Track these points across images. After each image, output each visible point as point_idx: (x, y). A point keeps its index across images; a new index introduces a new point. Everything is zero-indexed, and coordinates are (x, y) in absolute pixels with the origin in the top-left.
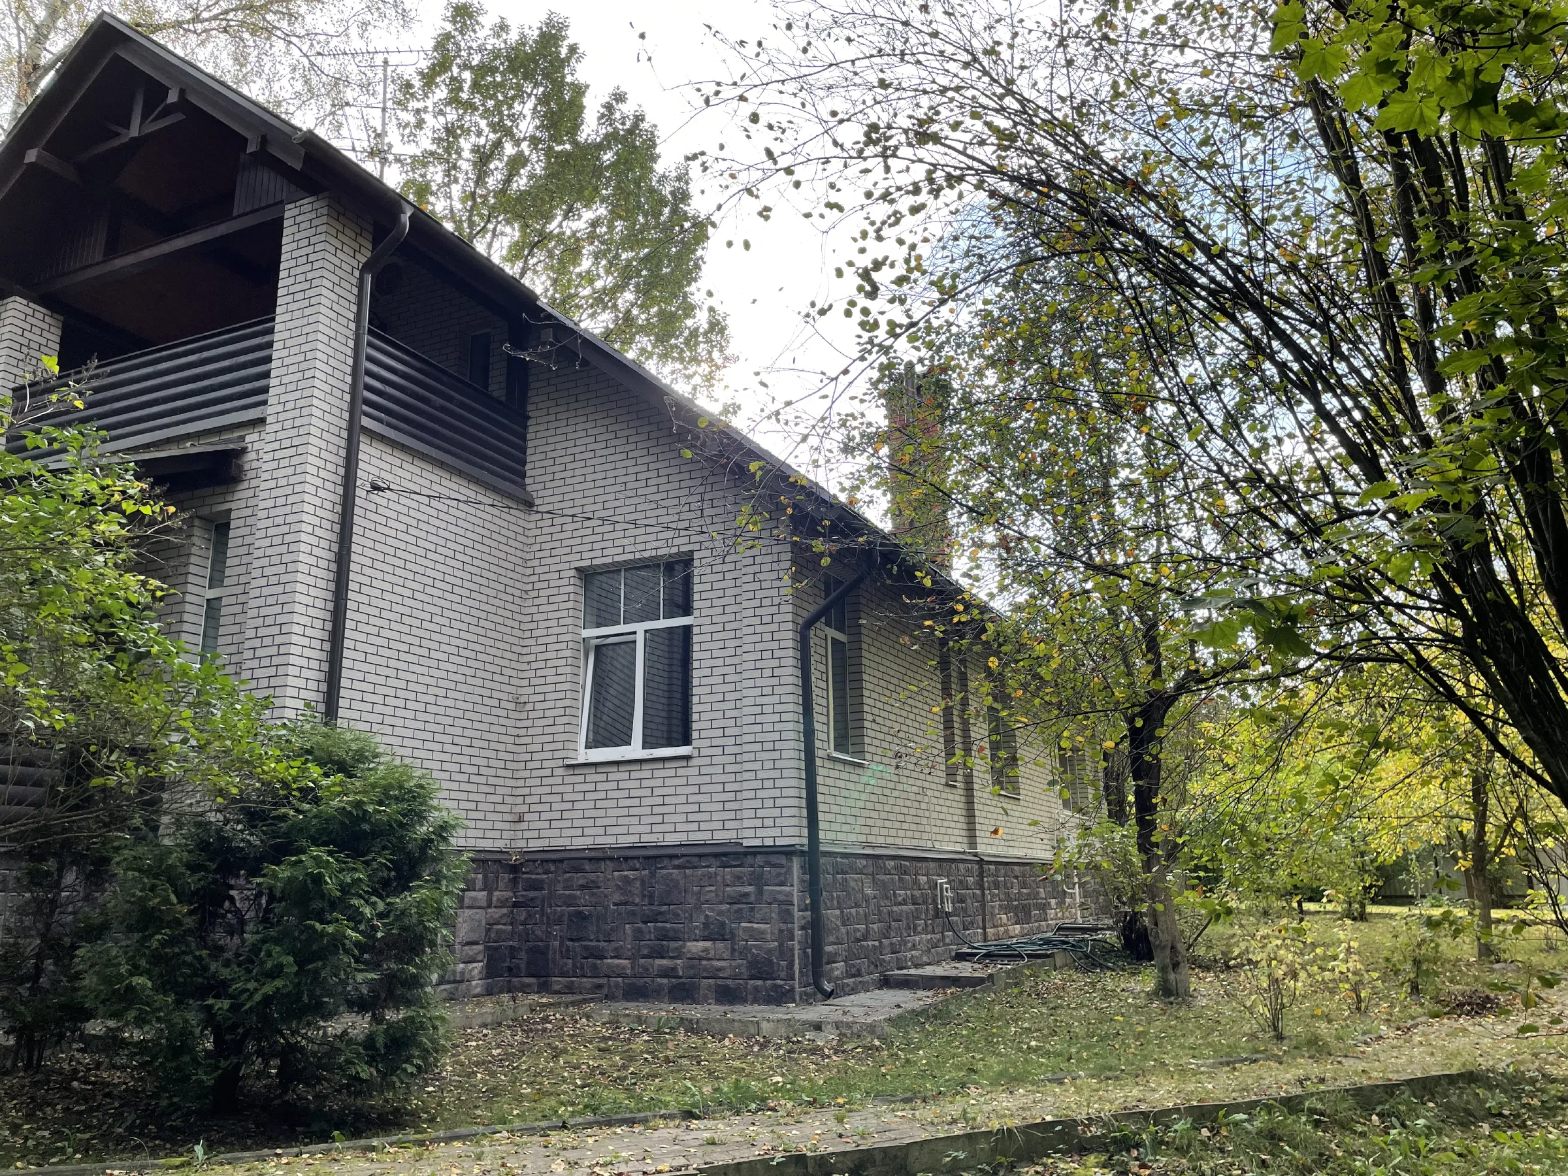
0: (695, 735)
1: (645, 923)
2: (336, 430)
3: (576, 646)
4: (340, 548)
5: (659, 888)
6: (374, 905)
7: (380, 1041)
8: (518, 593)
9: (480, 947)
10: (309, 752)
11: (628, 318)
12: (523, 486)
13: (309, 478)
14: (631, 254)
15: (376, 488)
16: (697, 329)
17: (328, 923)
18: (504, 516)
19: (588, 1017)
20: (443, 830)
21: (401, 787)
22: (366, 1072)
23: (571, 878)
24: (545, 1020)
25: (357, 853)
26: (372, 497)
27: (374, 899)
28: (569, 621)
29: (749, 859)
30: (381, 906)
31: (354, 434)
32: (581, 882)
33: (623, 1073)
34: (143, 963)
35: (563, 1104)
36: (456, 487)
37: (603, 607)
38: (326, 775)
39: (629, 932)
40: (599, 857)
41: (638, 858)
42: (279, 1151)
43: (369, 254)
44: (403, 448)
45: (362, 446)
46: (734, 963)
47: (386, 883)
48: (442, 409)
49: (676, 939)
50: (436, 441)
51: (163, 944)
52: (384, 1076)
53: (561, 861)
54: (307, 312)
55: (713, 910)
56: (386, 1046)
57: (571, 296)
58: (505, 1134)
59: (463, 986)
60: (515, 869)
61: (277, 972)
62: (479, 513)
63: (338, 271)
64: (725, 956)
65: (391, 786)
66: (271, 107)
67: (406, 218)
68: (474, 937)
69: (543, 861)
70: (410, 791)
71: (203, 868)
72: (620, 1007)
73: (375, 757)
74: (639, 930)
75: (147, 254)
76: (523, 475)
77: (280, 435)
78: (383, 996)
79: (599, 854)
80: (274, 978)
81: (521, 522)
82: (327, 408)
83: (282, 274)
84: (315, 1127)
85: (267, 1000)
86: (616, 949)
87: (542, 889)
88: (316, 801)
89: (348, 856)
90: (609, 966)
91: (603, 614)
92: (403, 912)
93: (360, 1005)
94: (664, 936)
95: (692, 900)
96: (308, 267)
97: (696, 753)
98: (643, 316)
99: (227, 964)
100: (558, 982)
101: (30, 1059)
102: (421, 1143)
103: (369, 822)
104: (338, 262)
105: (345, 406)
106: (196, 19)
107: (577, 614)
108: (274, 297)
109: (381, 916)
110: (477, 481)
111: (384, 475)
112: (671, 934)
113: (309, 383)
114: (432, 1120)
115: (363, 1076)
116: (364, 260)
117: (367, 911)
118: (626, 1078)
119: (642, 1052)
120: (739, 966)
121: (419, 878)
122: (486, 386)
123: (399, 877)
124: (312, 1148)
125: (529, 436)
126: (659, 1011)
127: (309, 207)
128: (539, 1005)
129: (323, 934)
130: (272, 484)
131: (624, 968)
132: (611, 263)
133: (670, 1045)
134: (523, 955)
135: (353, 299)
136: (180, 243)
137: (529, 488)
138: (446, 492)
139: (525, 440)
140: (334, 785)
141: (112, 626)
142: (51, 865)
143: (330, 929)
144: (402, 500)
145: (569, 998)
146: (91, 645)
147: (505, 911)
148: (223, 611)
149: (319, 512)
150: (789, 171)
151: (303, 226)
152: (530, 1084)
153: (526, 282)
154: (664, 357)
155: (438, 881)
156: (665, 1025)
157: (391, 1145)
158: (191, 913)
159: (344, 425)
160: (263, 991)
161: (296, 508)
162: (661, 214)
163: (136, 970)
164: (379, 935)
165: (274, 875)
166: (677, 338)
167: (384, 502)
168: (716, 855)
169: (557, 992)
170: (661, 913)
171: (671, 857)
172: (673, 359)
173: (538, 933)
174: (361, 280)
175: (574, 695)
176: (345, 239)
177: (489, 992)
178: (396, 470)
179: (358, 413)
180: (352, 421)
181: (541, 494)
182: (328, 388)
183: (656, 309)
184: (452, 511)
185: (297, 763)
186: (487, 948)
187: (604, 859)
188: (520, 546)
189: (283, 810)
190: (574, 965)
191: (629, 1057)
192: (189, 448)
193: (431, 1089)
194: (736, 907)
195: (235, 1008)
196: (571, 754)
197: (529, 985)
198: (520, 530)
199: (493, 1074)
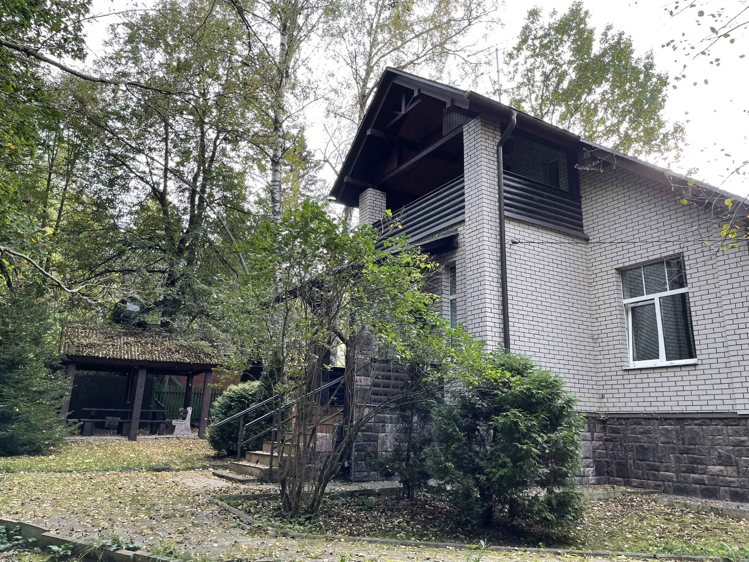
0: (698, 352)
1: (682, 454)
2: (493, 219)
3: (620, 308)
4: (502, 272)
5: (687, 436)
6: (542, 437)
7: (554, 502)
8: (586, 284)
9: (591, 460)
10: (503, 365)
11: (627, 135)
12: (582, 231)
13: (485, 243)
14: (624, 103)
15: (514, 243)
16: (667, 133)
17: (523, 444)
18: (575, 247)
19: (656, 502)
20: (569, 402)
21: (547, 382)
22: (550, 516)
23: (634, 428)
24: (632, 500)
25: (531, 413)
26: (513, 247)
27: (542, 434)
28: (616, 296)
29: (743, 422)
30: (545, 438)
31: (502, 219)
32: (641, 430)
33: (682, 533)
34: (449, 456)
35: (650, 545)
36: (550, 237)
37: (633, 287)
38: (512, 376)
39: (672, 458)
40: (649, 418)
41: (672, 419)
42: (516, 548)
43: (500, 138)
44: (524, 222)
45: (506, 225)
46: (740, 479)
47: (545, 426)
48: (540, 201)
49: (702, 464)
50: (538, 216)
51: (457, 449)
52: (557, 518)
53: (628, 419)
54: (477, 170)
55: (723, 449)
56: (557, 505)
57: (594, 133)
58: (624, 557)
59: (585, 479)
60: (603, 422)
61: (504, 465)
62: (562, 248)
63: (488, 149)
64: (733, 475)
65: (541, 381)
66: (451, 85)
67: (514, 118)
68: (587, 455)
69: (618, 419)
70: (551, 384)
71: (467, 417)
72: (673, 497)
73: (532, 367)
74: (679, 458)
75: (413, 160)
76: (582, 226)
77: (472, 226)
78: (552, 481)
79: (649, 416)
80: (503, 468)
81: (583, 249)
82: (489, 210)
83: (465, 156)
84: (529, 539)
85: (501, 477)
86: (666, 467)
87: (619, 433)
88: (510, 388)
89: (527, 414)
90: (663, 475)
91: (633, 291)
92: (556, 441)
93: (543, 484)
94: (694, 461)
95: (709, 443)
96: (475, 150)
97: (700, 362)
98: (634, 133)
99: (482, 459)
100: (635, 481)
101: (409, 493)
102: (582, 555)
103: (534, 397)
104: (487, 145)
105: (497, 208)
106: (418, 58)
107: (619, 292)
108: (463, 167)
109: (546, 442)
110: (560, 232)
111: (517, 236)
112: (698, 461)
113: (481, 201)
114: (583, 544)
115: (549, 518)
116: (498, 141)
117: (540, 440)
118: (683, 536)
119: (691, 523)
120: (744, 481)
121: (561, 425)
122: (558, 186)
123: (552, 424)
124: (530, 549)
125: (582, 206)
126: (697, 502)
127: (473, 124)
128: (627, 492)
129: (522, 449)
130: (471, 247)
131: (672, 477)
132: (614, 111)
133: (707, 521)
134: (614, 466)
135: (495, 159)
136: (424, 153)
137: (586, 232)
138: (546, 240)
139: (581, 208)
140: (517, 381)
141: (421, 315)
142: (408, 413)
143: (525, 447)
144: (526, 246)
145: (643, 490)
146: (414, 323)
147: (601, 443)
148: (458, 304)
149: (491, 257)
150: (726, 35)
151: (471, 133)
152: (631, 533)
153: (571, 131)
154: (649, 152)
155: (570, 427)
156: (702, 510)
157: (567, 553)
158: (464, 436)
159: (497, 216)
160: (499, 473)
161: (482, 257)
162: (639, 78)
163: (447, 460)
164: (547, 451)
165: (497, 420)
166: (656, 140)
167: (518, 249)
168: (721, 419)
169: (635, 487)
170: (690, 449)
171: (693, 419)
172: (655, 151)
173: (620, 455)
174: (498, 151)
175: (623, 334)
176: (489, 134)
177: (599, 483)
178: (522, 233)
179: (503, 210)
180: (500, 214)
181: (592, 234)
182: (489, 202)
183: (642, 128)
184: (549, 248)
185: (500, 371)
186: (595, 461)
187: (653, 419)
188: (584, 261)
189: (496, 392)
190: (643, 473)
191: (684, 525)
192: (437, 237)
193: (579, 528)
194: (737, 448)
195: (488, 479)
196: (625, 364)
197: (619, 481)
198: (584, 253)
199: (609, 525)
